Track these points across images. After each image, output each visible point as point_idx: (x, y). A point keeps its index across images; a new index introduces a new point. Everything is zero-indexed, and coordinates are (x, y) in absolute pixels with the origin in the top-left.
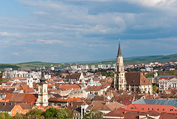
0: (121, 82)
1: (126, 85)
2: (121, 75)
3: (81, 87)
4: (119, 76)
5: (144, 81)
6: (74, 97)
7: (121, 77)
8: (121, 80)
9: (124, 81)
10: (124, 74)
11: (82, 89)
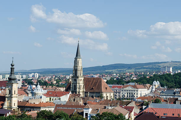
0: (79, 88)
1: (85, 92)
2: (80, 79)
3: (28, 94)
4: (78, 81)
5: (106, 88)
6: (34, 103)
7: (80, 83)
8: (80, 86)
9: (82, 87)
10: (82, 79)
11: (29, 96)
